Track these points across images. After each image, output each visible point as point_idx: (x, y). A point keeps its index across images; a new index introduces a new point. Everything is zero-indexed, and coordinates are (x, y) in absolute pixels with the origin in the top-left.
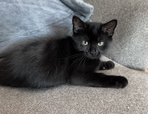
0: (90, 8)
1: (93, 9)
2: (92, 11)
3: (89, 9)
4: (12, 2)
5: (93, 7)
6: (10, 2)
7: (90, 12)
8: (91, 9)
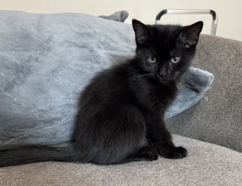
0: (208, 76)
1: (213, 78)
2: (211, 81)
3: (207, 78)
4: (99, 63)
5: (213, 76)
6: (96, 63)
7: (208, 82)
8: (210, 78)
